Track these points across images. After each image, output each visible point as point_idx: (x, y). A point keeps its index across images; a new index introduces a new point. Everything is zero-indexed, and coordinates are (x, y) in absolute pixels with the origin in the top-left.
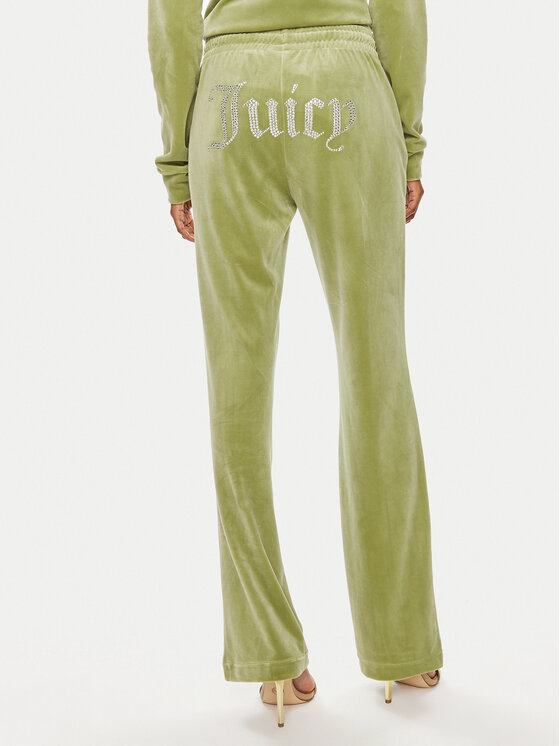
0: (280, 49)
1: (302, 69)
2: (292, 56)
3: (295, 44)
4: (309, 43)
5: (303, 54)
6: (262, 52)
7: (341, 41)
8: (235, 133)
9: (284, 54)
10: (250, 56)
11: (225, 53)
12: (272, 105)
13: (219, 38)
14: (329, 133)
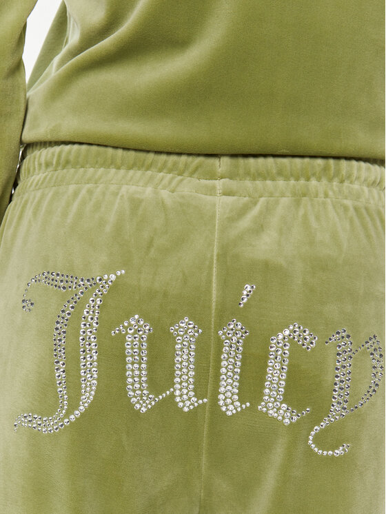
0: (211, 191)
1: (264, 246)
2: (242, 212)
3: (248, 183)
4: (281, 183)
5: (268, 210)
6: (165, 194)
7: (356, 186)
8: (87, 397)
9: (221, 204)
10: (135, 203)
11: (72, 188)
12: (185, 331)
13: (57, 149)
14: (320, 412)
